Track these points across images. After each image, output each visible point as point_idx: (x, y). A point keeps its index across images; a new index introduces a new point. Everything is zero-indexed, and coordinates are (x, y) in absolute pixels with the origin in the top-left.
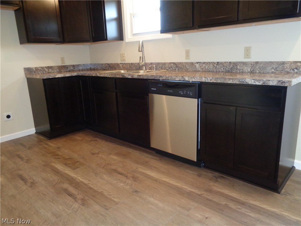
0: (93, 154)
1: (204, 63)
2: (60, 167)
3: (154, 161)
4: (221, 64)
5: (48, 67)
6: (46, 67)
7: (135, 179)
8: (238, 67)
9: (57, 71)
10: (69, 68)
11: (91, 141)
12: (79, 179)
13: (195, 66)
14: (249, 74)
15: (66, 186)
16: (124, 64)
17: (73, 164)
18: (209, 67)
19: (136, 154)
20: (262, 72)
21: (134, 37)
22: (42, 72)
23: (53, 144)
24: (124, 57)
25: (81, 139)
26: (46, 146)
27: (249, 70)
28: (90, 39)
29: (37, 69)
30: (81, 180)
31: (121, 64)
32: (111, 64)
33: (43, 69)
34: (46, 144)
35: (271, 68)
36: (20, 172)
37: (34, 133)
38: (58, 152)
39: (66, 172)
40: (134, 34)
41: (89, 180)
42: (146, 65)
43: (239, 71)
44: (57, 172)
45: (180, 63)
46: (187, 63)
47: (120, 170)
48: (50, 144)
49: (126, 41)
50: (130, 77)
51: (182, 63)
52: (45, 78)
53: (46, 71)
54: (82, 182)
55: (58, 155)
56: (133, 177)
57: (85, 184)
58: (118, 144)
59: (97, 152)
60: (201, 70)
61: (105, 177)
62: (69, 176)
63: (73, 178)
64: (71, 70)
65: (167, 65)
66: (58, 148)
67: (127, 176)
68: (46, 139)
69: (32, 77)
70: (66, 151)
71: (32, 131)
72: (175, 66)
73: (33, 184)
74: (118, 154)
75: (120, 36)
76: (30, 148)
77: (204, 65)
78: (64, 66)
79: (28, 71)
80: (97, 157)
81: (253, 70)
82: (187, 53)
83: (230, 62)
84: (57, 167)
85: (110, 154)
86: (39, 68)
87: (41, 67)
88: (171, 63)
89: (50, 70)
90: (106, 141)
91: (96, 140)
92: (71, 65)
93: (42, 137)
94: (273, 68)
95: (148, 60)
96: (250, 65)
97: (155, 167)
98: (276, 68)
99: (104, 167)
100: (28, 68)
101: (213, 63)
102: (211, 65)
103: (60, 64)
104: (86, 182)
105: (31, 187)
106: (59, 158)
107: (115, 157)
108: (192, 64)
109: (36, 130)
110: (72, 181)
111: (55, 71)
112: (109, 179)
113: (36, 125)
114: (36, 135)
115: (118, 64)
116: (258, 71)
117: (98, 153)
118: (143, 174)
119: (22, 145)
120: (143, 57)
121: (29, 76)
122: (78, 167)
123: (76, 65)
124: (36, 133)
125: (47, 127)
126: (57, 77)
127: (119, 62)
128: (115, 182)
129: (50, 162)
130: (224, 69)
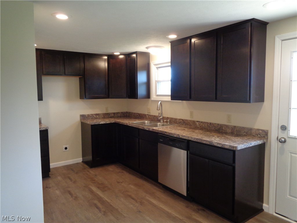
0: (118, 182)
1: (202, 122)
2: (94, 189)
3: (159, 193)
4: (213, 125)
5: (96, 114)
6: (95, 114)
7: (142, 203)
8: (223, 128)
9: (102, 117)
10: (111, 115)
11: (119, 172)
12: (105, 199)
13: (196, 124)
14: (230, 134)
15: (96, 202)
16: (150, 115)
17: (103, 187)
18: (204, 125)
19: (148, 186)
20: (238, 134)
21: (157, 97)
22: (91, 118)
23: (93, 172)
24: (149, 110)
25: (112, 170)
26: (88, 173)
27: (230, 132)
28: (127, 96)
29: (88, 115)
30: (106, 199)
31: (147, 115)
32: (141, 114)
33: (93, 116)
34: (88, 171)
35: (244, 132)
36: (69, 189)
37: (81, 162)
38: (95, 178)
39: (98, 193)
40: (157, 95)
41: (112, 201)
42: (163, 118)
43: (223, 131)
44: (92, 192)
45: (186, 120)
46: (190, 121)
47: (133, 196)
48: (90, 171)
49: (152, 99)
50: (147, 129)
51: (188, 120)
52: (93, 124)
53: (94, 117)
54: (106, 201)
55: (94, 180)
56: (141, 202)
57: (108, 202)
58: (137, 177)
59: (121, 181)
60: (200, 127)
61: (122, 199)
62: (99, 195)
63: (101, 198)
64: (112, 116)
65: (178, 120)
66: (96, 175)
67: (136, 201)
68: (88, 167)
69: (84, 122)
70: (100, 178)
71: (80, 160)
72: (183, 122)
73: (76, 198)
74: (136, 185)
75: (148, 95)
76: (77, 173)
77: (202, 124)
78: (107, 114)
79: (83, 116)
80: (120, 185)
81: (233, 132)
82: (191, 113)
83: (218, 124)
84: (92, 189)
85: (130, 184)
86: (90, 115)
87: (92, 114)
88: (180, 119)
89: (97, 116)
90: (130, 173)
91: (122, 172)
92: (112, 113)
93: (86, 166)
94: (245, 132)
95: (165, 115)
96: (231, 128)
97: (158, 197)
98: (247, 132)
99: (123, 192)
100: (83, 115)
101: (207, 123)
102: (206, 124)
103: (105, 112)
104: (109, 201)
105: (75, 199)
106: (95, 183)
107: (132, 187)
108: (194, 122)
109: (83, 159)
110: (100, 199)
111: (101, 117)
112: (124, 201)
113: (83, 156)
114: (82, 163)
115: (145, 115)
116: (235, 133)
117: (122, 183)
118: (148, 201)
119: (72, 170)
120: (161, 113)
121: (83, 121)
122: (106, 191)
123: (116, 113)
124: (83, 162)
125: (90, 158)
126: (101, 123)
127: (146, 113)
128: (128, 203)
129: (89, 185)
130: (214, 128)
